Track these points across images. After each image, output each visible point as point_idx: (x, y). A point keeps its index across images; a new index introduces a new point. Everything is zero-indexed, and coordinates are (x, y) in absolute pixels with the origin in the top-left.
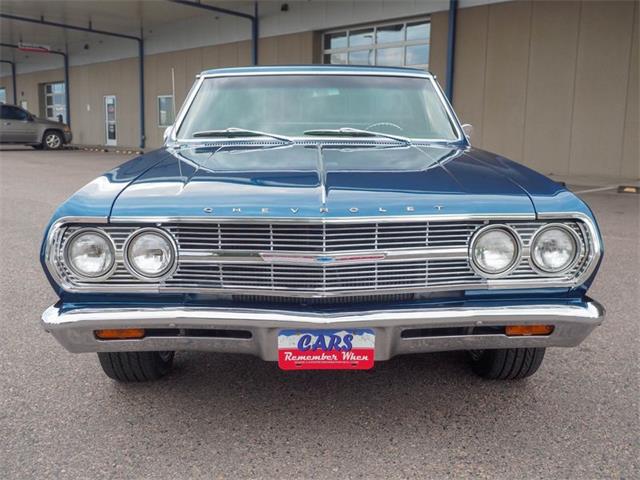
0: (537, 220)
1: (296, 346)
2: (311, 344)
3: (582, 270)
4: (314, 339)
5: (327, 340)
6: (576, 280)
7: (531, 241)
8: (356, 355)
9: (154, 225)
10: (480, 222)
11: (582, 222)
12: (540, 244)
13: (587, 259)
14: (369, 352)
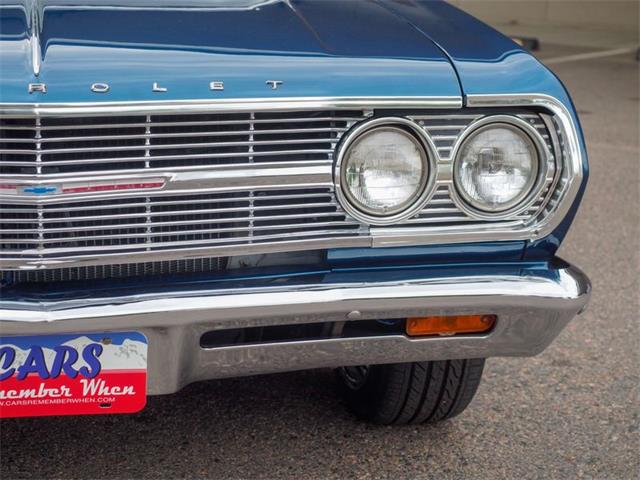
0: (465, 109)
2: (15, 365)
3: (548, 207)
4: (22, 356)
5: (50, 356)
6: (538, 226)
7: (453, 150)
8: (110, 385)
10: (357, 113)
11: (550, 113)
12: (472, 158)
13: (559, 186)
14: (135, 378)
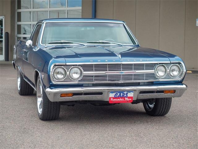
0: (171, 63)
1: (114, 96)
2: (118, 96)
3: (181, 76)
4: (118, 94)
5: (122, 94)
6: (180, 78)
7: (169, 68)
8: (128, 98)
9: (76, 65)
10: (157, 64)
11: (181, 63)
12: (171, 70)
13: (182, 73)
14: (131, 98)
